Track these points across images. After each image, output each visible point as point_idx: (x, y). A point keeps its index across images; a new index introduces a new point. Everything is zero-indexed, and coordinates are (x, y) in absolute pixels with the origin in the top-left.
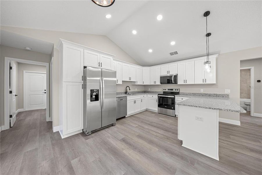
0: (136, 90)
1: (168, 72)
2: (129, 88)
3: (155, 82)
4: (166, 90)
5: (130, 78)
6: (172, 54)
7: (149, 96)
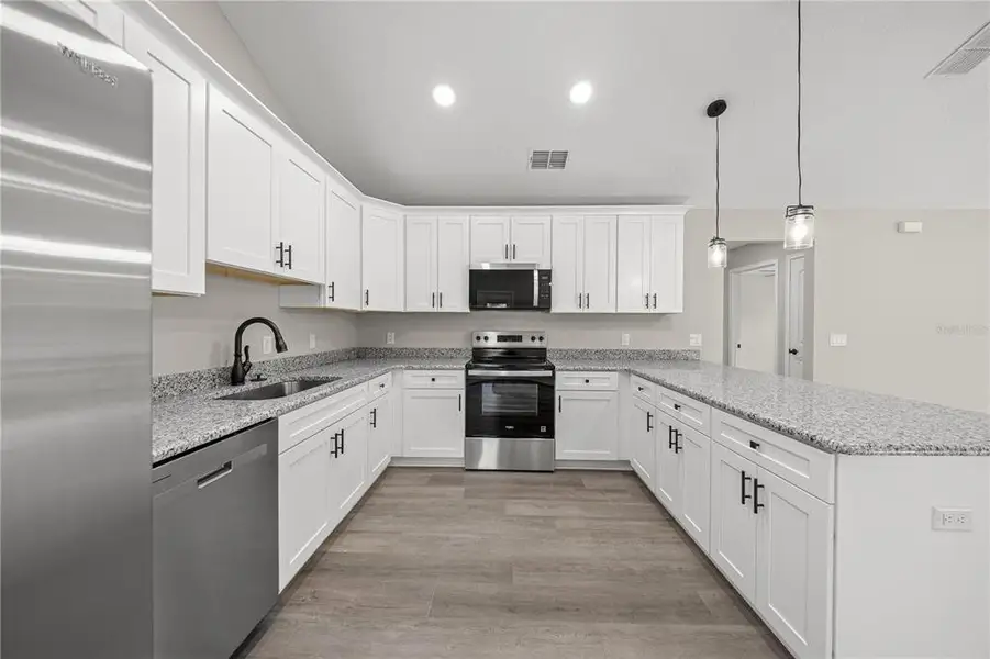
0: (313, 344)
1: (510, 250)
2: (278, 338)
3: (438, 298)
4: (486, 339)
5: (284, 254)
6: (540, 160)
7: (413, 379)
